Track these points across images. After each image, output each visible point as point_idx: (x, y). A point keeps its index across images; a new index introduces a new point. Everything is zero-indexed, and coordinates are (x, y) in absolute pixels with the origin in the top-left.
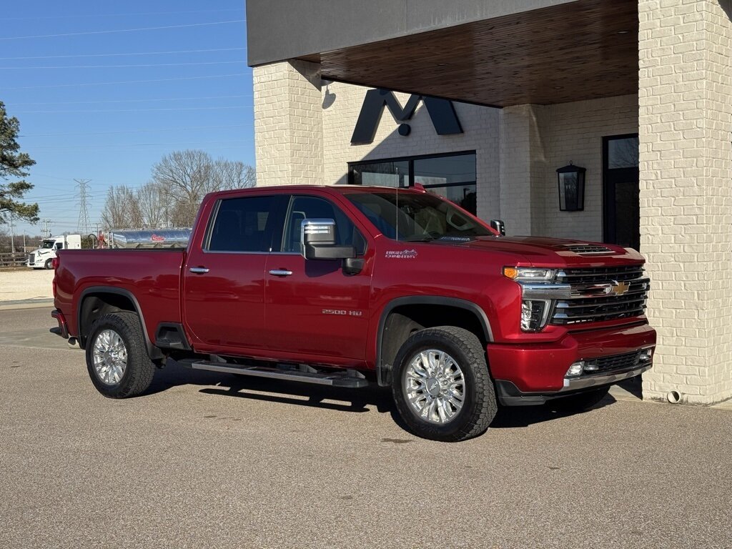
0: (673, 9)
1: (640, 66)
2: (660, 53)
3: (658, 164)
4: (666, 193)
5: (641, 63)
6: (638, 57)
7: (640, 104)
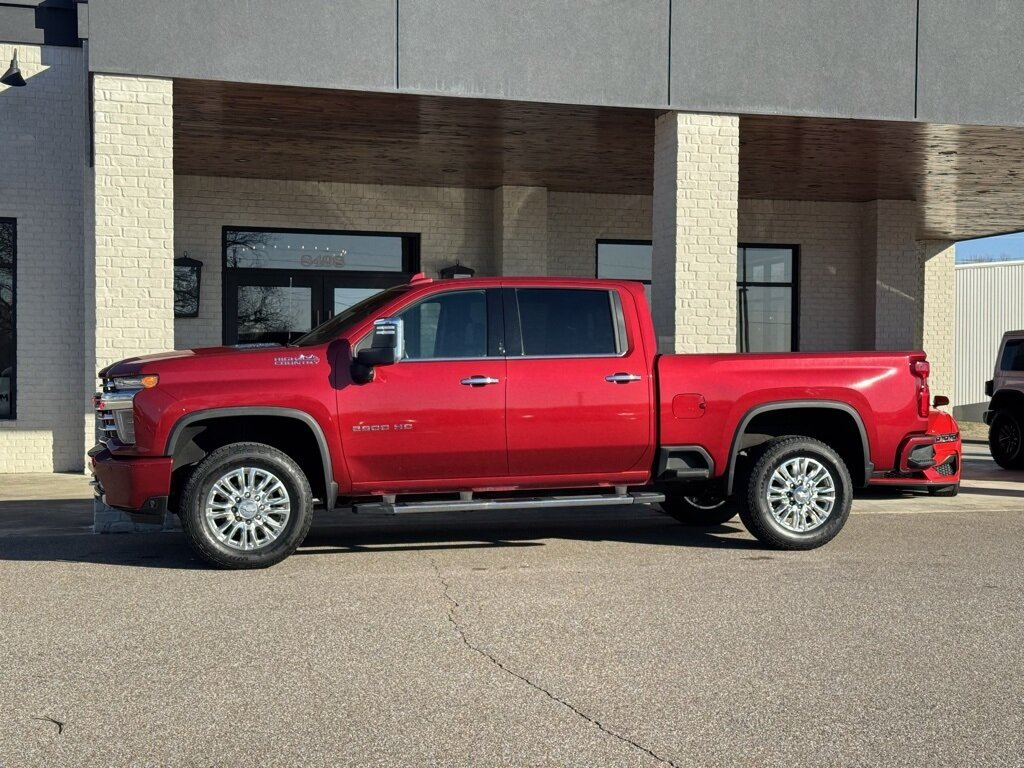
0: (710, 138)
1: (679, 186)
2: (697, 177)
3: (694, 284)
4: (701, 313)
5: (679, 183)
6: (676, 177)
7: (678, 222)
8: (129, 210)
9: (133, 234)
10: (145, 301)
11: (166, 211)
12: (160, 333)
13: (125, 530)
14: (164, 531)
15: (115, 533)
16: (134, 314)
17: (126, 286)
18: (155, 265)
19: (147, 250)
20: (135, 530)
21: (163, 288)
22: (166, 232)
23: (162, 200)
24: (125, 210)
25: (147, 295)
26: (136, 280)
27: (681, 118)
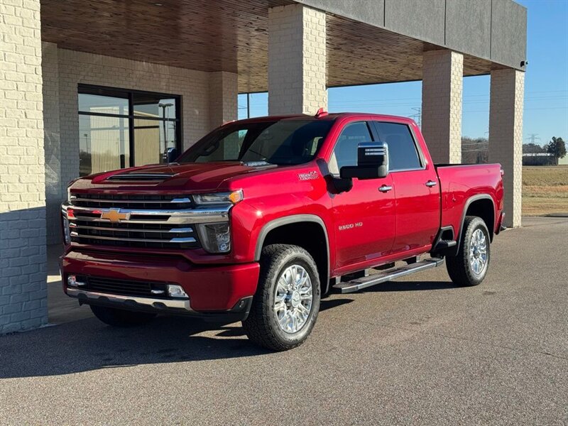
8: (9, 37)
9: (13, 60)
10: (23, 122)
11: (36, 41)
12: (35, 151)
13: (14, 330)
14: (43, 326)
15: (7, 334)
16: (15, 133)
17: (8, 107)
18: (30, 89)
19: (23, 75)
20: (22, 329)
21: (35, 110)
22: (37, 59)
23: (32, 30)
24: (6, 37)
25: (24, 116)
26: (15, 101)
27: (305, 10)
